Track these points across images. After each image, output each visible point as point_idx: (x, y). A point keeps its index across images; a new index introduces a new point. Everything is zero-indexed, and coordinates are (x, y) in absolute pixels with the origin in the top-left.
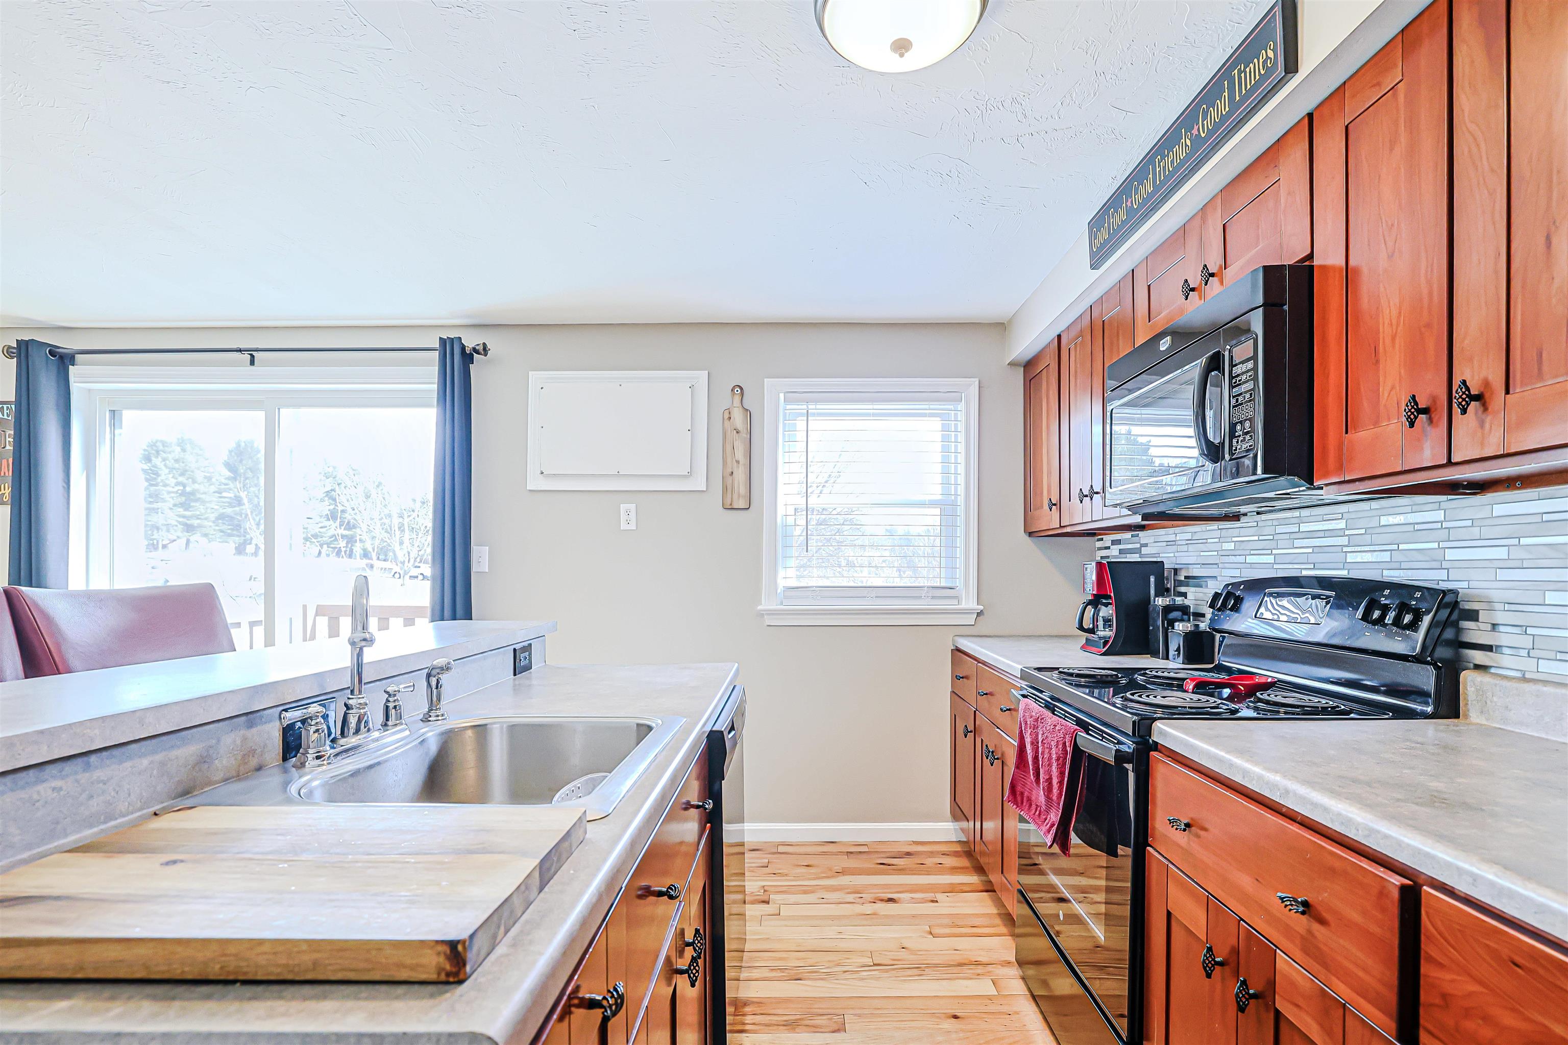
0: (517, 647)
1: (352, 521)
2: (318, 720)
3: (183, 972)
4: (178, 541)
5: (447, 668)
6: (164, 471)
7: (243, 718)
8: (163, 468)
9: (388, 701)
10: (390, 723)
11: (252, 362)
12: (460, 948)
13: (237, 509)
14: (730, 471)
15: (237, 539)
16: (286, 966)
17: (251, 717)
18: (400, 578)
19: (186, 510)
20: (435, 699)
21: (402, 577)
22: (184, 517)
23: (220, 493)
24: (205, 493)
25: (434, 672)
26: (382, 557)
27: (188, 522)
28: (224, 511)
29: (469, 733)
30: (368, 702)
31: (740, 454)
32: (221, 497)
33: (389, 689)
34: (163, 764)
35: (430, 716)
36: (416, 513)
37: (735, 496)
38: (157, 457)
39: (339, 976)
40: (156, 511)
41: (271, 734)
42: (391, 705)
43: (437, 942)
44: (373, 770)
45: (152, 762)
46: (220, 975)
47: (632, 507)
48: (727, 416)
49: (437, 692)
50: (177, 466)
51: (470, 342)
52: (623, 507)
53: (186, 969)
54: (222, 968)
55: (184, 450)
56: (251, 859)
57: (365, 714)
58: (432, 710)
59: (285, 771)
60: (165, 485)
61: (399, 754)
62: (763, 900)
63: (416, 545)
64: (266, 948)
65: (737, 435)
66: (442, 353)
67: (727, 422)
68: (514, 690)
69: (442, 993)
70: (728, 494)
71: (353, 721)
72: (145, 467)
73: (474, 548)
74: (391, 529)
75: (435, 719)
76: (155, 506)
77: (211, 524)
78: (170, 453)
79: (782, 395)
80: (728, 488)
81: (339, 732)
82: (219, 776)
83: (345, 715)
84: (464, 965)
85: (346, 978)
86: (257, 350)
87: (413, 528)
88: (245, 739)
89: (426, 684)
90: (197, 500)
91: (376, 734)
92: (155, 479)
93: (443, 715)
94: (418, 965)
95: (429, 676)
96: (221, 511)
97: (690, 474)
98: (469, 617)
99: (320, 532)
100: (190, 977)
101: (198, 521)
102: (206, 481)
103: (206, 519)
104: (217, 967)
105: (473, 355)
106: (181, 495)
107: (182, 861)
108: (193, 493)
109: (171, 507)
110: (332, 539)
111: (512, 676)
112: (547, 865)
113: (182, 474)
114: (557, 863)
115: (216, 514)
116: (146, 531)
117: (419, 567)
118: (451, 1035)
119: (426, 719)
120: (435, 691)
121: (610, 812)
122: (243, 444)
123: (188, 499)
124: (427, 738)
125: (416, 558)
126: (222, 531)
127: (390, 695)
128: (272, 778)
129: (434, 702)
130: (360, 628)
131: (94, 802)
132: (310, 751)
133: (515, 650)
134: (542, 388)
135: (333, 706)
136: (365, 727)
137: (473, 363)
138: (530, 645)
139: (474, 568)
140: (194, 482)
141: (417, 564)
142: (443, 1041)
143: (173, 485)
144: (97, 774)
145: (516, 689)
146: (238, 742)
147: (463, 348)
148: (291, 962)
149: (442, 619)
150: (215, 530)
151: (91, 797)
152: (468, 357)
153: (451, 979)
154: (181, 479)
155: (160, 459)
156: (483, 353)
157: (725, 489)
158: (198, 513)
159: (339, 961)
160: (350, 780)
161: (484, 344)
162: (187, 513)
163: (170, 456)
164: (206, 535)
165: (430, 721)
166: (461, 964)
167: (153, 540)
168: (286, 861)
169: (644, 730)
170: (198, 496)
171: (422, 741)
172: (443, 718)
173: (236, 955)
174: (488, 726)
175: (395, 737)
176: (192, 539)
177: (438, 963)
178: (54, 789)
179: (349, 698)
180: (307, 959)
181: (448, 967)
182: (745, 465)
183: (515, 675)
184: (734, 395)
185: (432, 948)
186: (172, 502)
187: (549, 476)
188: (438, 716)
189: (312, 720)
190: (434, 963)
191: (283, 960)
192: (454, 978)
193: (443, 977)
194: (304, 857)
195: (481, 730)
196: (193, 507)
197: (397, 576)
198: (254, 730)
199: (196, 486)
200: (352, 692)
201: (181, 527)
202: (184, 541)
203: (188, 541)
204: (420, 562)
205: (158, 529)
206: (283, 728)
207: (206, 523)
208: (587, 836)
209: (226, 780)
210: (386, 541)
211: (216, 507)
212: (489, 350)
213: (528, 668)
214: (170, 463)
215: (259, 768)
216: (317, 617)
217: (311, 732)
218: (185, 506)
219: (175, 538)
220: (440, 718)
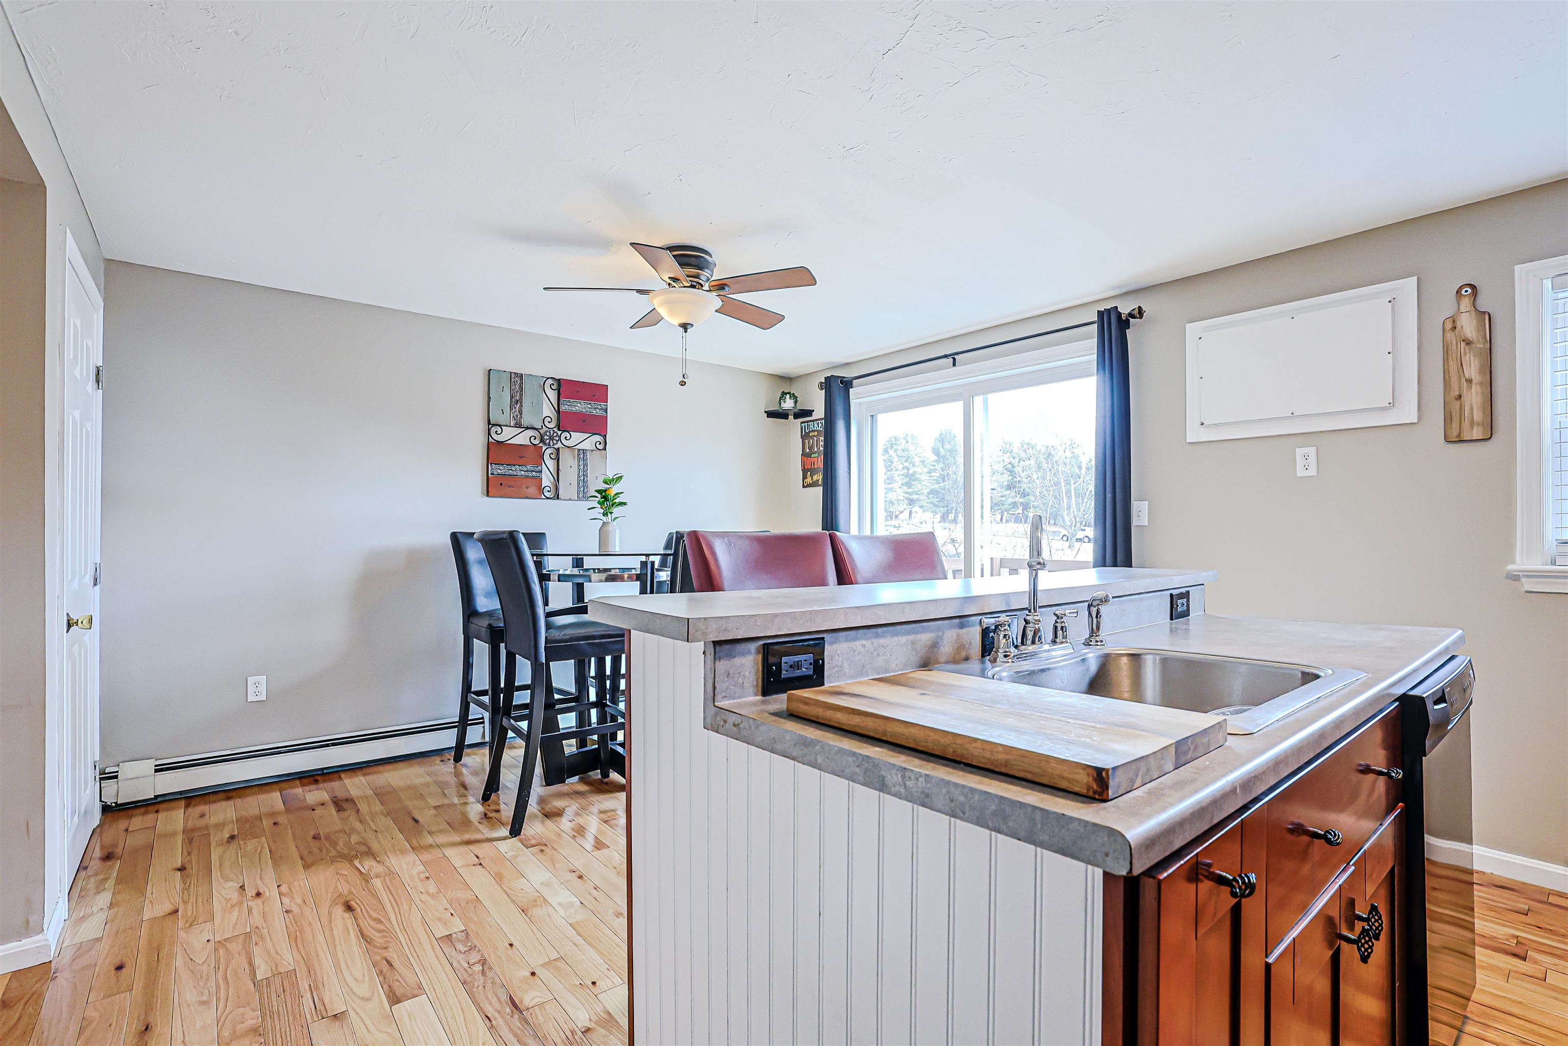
0: (1175, 592)
1: (1027, 490)
2: (1006, 628)
3: (934, 749)
4: (905, 512)
5: (1104, 600)
6: (896, 459)
7: (957, 621)
8: (895, 457)
9: (1056, 622)
10: (1058, 640)
11: (954, 365)
12: (1104, 774)
13: (942, 484)
14: (1457, 393)
15: (942, 509)
16: (989, 759)
17: (961, 619)
18: (1067, 540)
19: (909, 488)
20: (1095, 627)
21: (1069, 539)
22: (908, 493)
23: (930, 473)
24: (921, 474)
25: (1095, 603)
26: (1052, 522)
27: (911, 497)
28: (934, 487)
29: (1125, 660)
30: (1041, 619)
31: (1472, 369)
32: (930, 476)
33: (1057, 613)
34: (913, 643)
35: (1091, 641)
36: (1082, 479)
37: (1466, 424)
38: (891, 449)
39: (1021, 775)
40: (891, 489)
41: (974, 635)
42: (1059, 626)
43: (1088, 766)
44: (1044, 674)
45: (908, 640)
46: (952, 756)
47: (1312, 451)
48: (1449, 326)
49: (1097, 620)
50: (904, 454)
51: (1125, 309)
52: (1299, 452)
53: (935, 748)
54: (954, 751)
55: (907, 442)
56: (966, 701)
57: (1039, 630)
58: (1093, 636)
59: (983, 662)
60: (897, 470)
61: (1064, 665)
62: (1514, 953)
63: (1082, 510)
64: (978, 745)
65: (1467, 348)
66: (1100, 324)
67: (1449, 335)
68: (1171, 631)
69: (1090, 803)
70: (1454, 424)
71: (1030, 635)
72: (885, 458)
73: (1135, 504)
74: (1060, 496)
75: (1095, 644)
76: (891, 486)
77: (925, 498)
78: (899, 445)
79: (1548, 283)
80: (1453, 415)
81: (1020, 641)
82: (943, 659)
83: (1025, 628)
84: (1107, 788)
85: (1025, 777)
86: (957, 354)
87: (1079, 494)
88: (958, 636)
89: (1087, 613)
90: (915, 480)
91: (1046, 647)
92: (891, 466)
93: (1102, 641)
94: (1074, 780)
95: (1089, 606)
96: (932, 487)
97: (1392, 404)
98: (1128, 563)
99: (1001, 501)
100: (937, 753)
101: (917, 496)
102: (921, 464)
103: (922, 494)
104: (951, 750)
105: (1129, 320)
106: (906, 476)
107: (928, 695)
108: (913, 475)
109: (900, 486)
110: (1011, 506)
111: (1169, 621)
112: (1184, 748)
113: (906, 461)
114: (1194, 751)
115: (928, 490)
116: (886, 505)
117: (1084, 530)
118: (1095, 825)
119: (1087, 644)
120: (1095, 620)
121: (1255, 731)
122: (944, 433)
123: (910, 479)
124: (1088, 658)
125: (1082, 522)
126: (931, 503)
127: (1058, 618)
128: (975, 665)
129: (1095, 631)
130: (1036, 554)
131: (880, 659)
132: (1000, 650)
133: (1171, 595)
134: (1200, 338)
135: (1015, 621)
136: (1039, 641)
137: (1129, 328)
138: (1188, 592)
139: (1135, 522)
140: (914, 466)
141: (1083, 528)
142: (1089, 828)
143: (901, 469)
144: (882, 641)
145: (1172, 631)
146: (955, 637)
147: (1119, 314)
148: (992, 758)
149: (1105, 565)
150: (928, 503)
151: (878, 655)
152: (1124, 324)
153: (1097, 797)
154: (906, 464)
155: (893, 450)
156: (1138, 316)
157: (1448, 419)
158: (917, 490)
159: (1022, 764)
160: (1028, 677)
161: (1140, 308)
162: (910, 490)
163: (899, 447)
164: (921, 507)
165: (1090, 645)
166: (1105, 787)
167: (890, 512)
168: (988, 706)
169: (1309, 677)
170: (917, 476)
171: (1083, 659)
172: (1102, 644)
173: (961, 745)
174: (1142, 656)
175: (1059, 652)
176: (913, 510)
177: (1088, 782)
178: (862, 645)
179: (1027, 615)
180: (1001, 757)
181: (1095, 787)
182: (1481, 384)
183: (1172, 619)
184: (1460, 298)
185: (1084, 769)
186: (901, 482)
187: (1210, 426)
188: (1097, 641)
189: (1001, 627)
190: (1085, 781)
191: (987, 755)
192: (1099, 796)
193: (1091, 794)
194: (998, 706)
195: (1136, 658)
196: (914, 485)
197: (1065, 538)
198: (964, 630)
199: (915, 469)
200: (1030, 611)
201: (906, 501)
202: (907, 513)
203: (911, 512)
204: (1085, 526)
205: (892, 503)
206: (982, 629)
207: (922, 497)
208: (1227, 744)
209: (947, 662)
210: (1055, 507)
211: (928, 484)
212: (1145, 312)
213: (1186, 614)
214: (900, 453)
215: (967, 659)
216: (1002, 569)
217: (1001, 637)
218: (908, 485)
219: (902, 510)
220: (1099, 643)
